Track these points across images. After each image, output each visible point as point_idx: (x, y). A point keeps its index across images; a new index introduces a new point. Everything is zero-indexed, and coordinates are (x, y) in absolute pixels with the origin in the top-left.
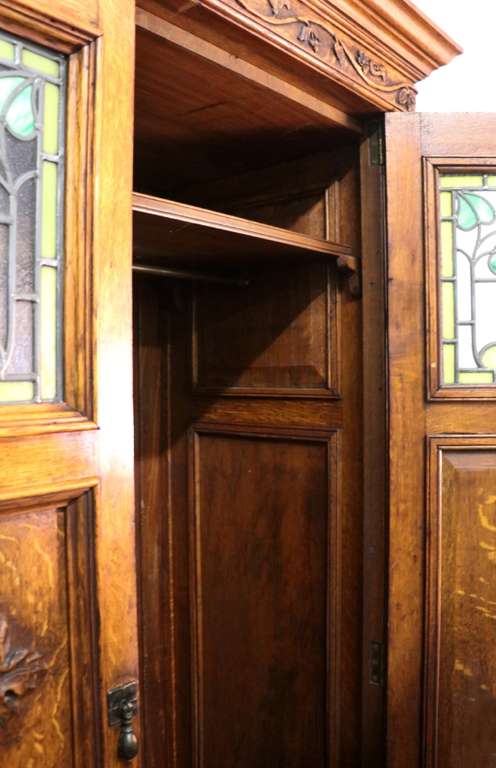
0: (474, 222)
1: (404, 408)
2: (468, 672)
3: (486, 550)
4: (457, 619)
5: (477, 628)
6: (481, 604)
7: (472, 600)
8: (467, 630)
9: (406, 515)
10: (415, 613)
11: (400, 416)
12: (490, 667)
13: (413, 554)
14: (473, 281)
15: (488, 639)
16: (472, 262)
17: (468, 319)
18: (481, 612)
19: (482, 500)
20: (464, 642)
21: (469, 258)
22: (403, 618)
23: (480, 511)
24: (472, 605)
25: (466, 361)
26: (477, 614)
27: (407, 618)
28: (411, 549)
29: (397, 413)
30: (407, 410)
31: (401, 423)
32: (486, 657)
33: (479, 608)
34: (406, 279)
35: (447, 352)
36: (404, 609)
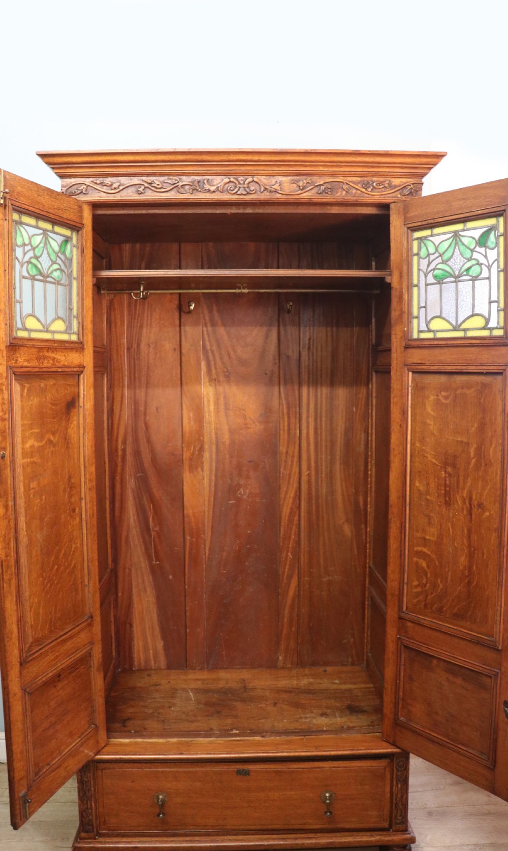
0: (427, 254)
1: (396, 351)
2: (421, 488)
3: (429, 425)
4: (417, 459)
5: (425, 465)
6: (427, 453)
7: (423, 450)
8: (421, 466)
9: (397, 403)
10: (400, 454)
11: (395, 355)
12: (431, 487)
13: (400, 424)
14: (427, 285)
15: (430, 472)
16: (426, 276)
17: (424, 305)
18: (427, 457)
19: (428, 397)
20: (419, 472)
21: (424, 273)
22: (396, 456)
23: (427, 404)
24: (423, 453)
25: (423, 327)
26: (425, 458)
27: (397, 456)
28: (399, 421)
29: (394, 353)
30: (398, 351)
31: (395, 358)
32: (429, 481)
33: (426, 455)
34: (398, 287)
35: (415, 321)
36: (396, 452)
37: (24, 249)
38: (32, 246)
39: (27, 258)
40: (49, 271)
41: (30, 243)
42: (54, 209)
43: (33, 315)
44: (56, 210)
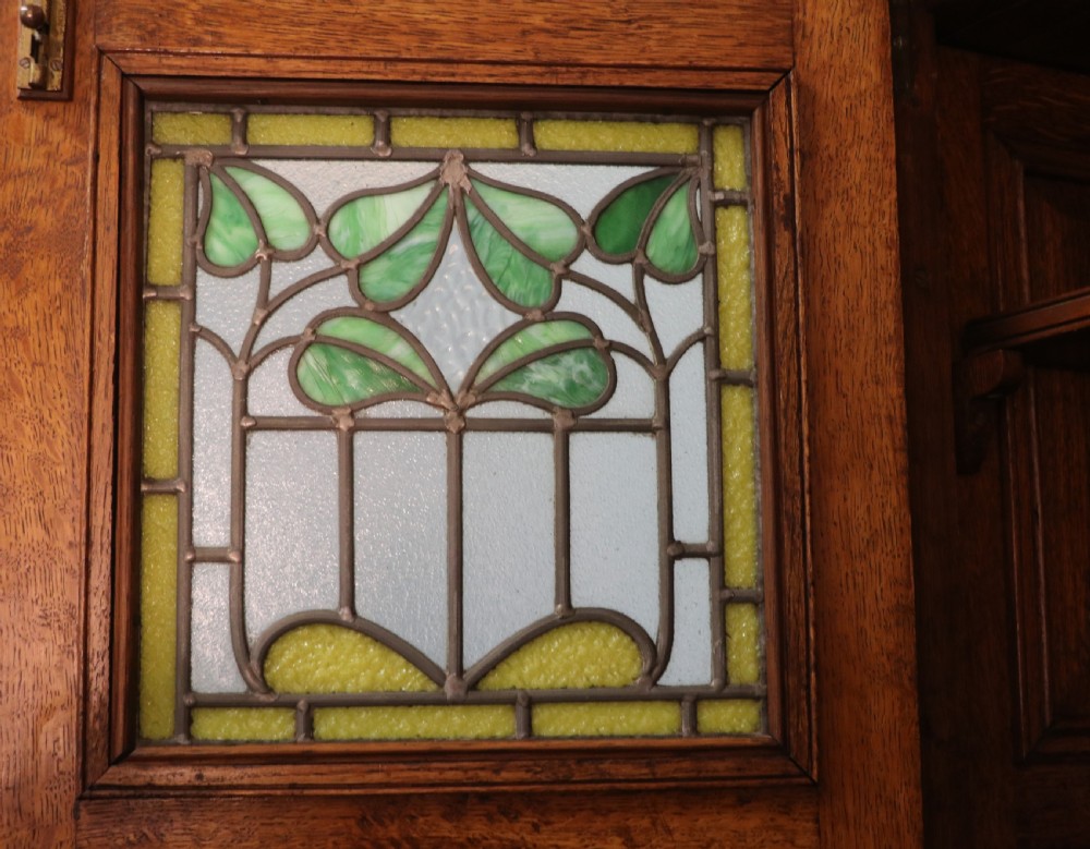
37: (266, 282)
38: (332, 251)
39: (291, 320)
40: (491, 368)
41: (321, 238)
42: (524, 33)
43: (346, 619)
44: (542, 38)
